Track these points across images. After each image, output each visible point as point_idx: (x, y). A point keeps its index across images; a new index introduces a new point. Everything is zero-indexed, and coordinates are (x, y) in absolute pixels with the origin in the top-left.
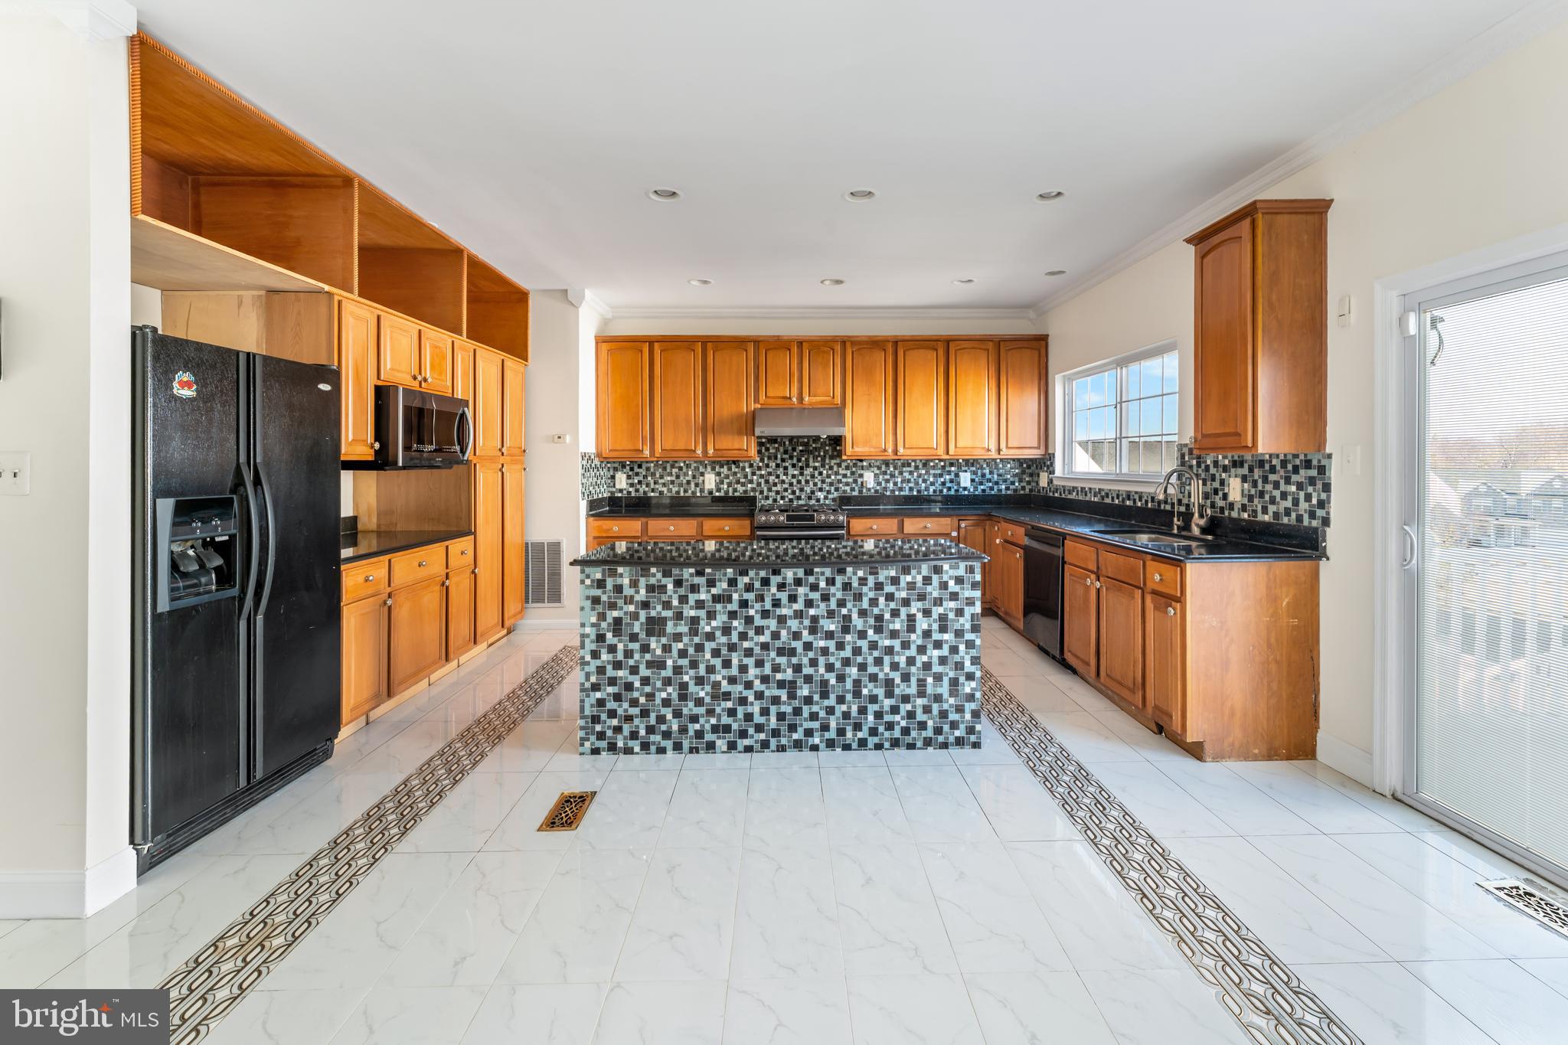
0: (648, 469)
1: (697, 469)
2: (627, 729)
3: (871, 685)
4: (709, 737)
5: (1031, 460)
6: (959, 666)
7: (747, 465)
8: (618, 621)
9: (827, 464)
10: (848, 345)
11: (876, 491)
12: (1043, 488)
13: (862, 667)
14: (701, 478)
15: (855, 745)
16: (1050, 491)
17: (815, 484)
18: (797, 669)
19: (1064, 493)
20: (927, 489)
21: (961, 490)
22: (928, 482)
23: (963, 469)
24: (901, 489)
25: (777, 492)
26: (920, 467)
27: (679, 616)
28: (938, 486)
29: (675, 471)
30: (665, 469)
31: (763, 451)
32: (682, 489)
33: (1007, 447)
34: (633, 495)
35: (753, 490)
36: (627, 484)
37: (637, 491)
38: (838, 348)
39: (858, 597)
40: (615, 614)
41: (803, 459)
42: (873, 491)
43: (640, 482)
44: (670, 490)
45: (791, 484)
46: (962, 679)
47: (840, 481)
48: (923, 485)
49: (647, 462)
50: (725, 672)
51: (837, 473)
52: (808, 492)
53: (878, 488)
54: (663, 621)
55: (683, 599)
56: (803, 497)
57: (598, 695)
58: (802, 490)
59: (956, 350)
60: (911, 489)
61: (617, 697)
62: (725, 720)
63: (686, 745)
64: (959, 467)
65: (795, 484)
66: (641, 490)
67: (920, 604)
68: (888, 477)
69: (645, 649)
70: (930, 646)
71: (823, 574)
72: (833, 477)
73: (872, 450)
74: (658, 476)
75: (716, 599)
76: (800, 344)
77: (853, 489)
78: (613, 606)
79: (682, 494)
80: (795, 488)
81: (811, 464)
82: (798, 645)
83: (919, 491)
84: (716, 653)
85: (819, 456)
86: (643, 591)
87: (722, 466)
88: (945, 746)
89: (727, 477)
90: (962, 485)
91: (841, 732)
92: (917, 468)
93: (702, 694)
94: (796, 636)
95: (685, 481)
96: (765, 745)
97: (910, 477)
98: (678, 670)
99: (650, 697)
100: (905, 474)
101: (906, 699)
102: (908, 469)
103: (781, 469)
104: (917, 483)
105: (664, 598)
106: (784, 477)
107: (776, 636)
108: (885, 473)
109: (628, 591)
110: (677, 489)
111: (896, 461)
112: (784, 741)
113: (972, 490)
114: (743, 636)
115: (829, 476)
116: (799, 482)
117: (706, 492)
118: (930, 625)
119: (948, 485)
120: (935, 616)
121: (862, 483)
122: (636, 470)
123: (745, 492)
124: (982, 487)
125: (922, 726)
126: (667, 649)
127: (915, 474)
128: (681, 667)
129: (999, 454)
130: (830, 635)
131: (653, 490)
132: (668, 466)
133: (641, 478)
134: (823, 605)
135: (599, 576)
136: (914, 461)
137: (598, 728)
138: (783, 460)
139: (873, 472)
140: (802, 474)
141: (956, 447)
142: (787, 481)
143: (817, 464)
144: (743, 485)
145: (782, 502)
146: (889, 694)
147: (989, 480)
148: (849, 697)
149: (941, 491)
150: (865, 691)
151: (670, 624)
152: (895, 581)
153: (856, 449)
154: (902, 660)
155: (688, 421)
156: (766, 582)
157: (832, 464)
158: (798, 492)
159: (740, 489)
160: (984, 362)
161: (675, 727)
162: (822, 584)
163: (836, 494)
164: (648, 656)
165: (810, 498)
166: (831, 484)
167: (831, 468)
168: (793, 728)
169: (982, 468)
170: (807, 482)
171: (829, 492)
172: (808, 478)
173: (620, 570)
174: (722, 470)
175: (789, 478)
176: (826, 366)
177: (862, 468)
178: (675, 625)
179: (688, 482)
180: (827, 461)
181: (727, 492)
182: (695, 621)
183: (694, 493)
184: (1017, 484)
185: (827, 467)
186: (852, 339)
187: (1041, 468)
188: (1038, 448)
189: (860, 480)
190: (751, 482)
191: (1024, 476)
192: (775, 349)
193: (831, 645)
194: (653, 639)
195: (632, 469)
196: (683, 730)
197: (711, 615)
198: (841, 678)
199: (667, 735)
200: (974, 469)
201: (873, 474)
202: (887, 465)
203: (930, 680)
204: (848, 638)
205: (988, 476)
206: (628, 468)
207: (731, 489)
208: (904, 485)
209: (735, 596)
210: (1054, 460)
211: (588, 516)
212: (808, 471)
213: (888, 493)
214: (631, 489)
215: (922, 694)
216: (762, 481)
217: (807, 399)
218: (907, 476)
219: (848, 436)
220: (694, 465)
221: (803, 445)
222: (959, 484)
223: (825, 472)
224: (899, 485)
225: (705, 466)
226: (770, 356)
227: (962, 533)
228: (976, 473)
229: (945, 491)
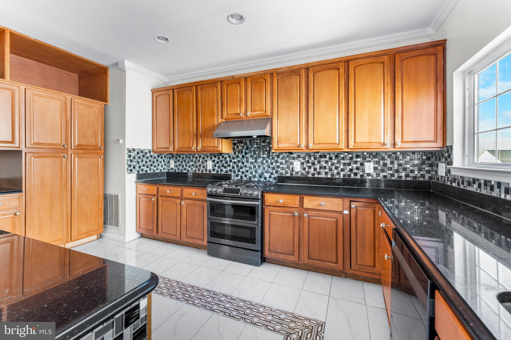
1: (204, 158)
5: (431, 152)
7: (227, 156)
9: (271, 156)
10: (275, 75)
11: (302, 174)
12: (442, 177)
14: (206, 163)
16: (448, 180)
17: (264, 169)
19: (463, 183)
20: (338, 174)
21: (365, 175)
22: (339, 169)
23: (368, 159)
24: (319, 173)
25: (243, 173)
26: (334, 158)
28: (347, 172)
29: (194, 159)
30: (190, 158)
31: (236, 148)
32: (197, 169)
33: (403, 142)
34: (177, 171)
35: (231, 170)
36: (175, 166)
37: (178, 169)
38: (268, 78)
42: (300, 174)
43: (179, 165)
44: (192, 170)
45: (250, 168)
47: (278, 167)
48: (336, 171)
49: (183, 154)
51: (277, 162)
52: (260, 173)
53: (303, 172)
56: (257, 176)
58: (256, 171)
59: (355, 68)
64: (364, 158)
65: (252, 167)
66: (180, 169)
68: (310, 165)
72: (274, 164)
73: (291, 145)
74: (187, 162)
76: (246, 78)
79: (197, 172)
80: (252, 170)
81: (262, 156)
83: (332, 175)
85: (266, 151)
87: (215, 157)
89: (218, 163)
90: (367, 171)
92: (331, 158)
95: (198, 165)
97: (325, 165)
100: (322, 163)
102: (325, 159)
103: (245, 159)
104: (331, 170)
106: (247, 164)
108: (308, 162)
110: (195, 169)
111: (316, 154)
113: (375, 176)
116: (255, 167)
117: (208, 171)
119: (355, 171)
121: (292, 168)
122: (178, 158)
123: (227, 171)
124: (384, 174)
127: (330, 163)
129: (394, 147)
131: (185, 169)
132: (191, 156)
133: (180, 163)
138: (246, 153)
139: (300, 161)
141: (355, 142)
142: (248, 166)
143: (265, 156)
144: (225, 167)
145: (245, 178)
147: (390, 169)
149: (349, 176)
153: (281, 145)
155: (189, 131)
157: (274, 156)
158: (254, 172)
159: (224, 170)
160: (379, 73)
163: (276, 175)
165: (261, 177)
166: (273, 168)
167: (273, 158)
169: (383, 159)
170: (259, 167)
171: (272, 173)
172: (260, 164)
174: (215, 159)
175: (249, 164)
176: (261, 91)
177: (294, 158)
179: (200, 165)
181: (218, 172)
183: (202, 171)
184: (416, 172)
185: (271, 157)
186: (277, 71)
187: (440, 160)
188: (436, 141)
189: (291, 166)
190: (229, 166)
191: (424, 166)
192: (232, 84)
195: (176, 158)
200: (377, 160)
201: (299, 163)
202: (310, 156)
205: (389, 165)
206: (175, 157)
207: (219, 170)
208: (322, 170)
210: (451, 152)
211: (136, 182)
212: (260, 160)
213: (310, 176)
214: (176, 168)
216: (235, 165)
217: (249, 113)
218: (323, 164)
219: (275, 137)
220: (202, 156)
221: (257, 144)
222: (363, 171)
223: (269, 161)
224: (318, 170)
225: (207, 157)
226: (229, 88)
227: (353, 212)
228: (378, 163)
229: (352, 176)
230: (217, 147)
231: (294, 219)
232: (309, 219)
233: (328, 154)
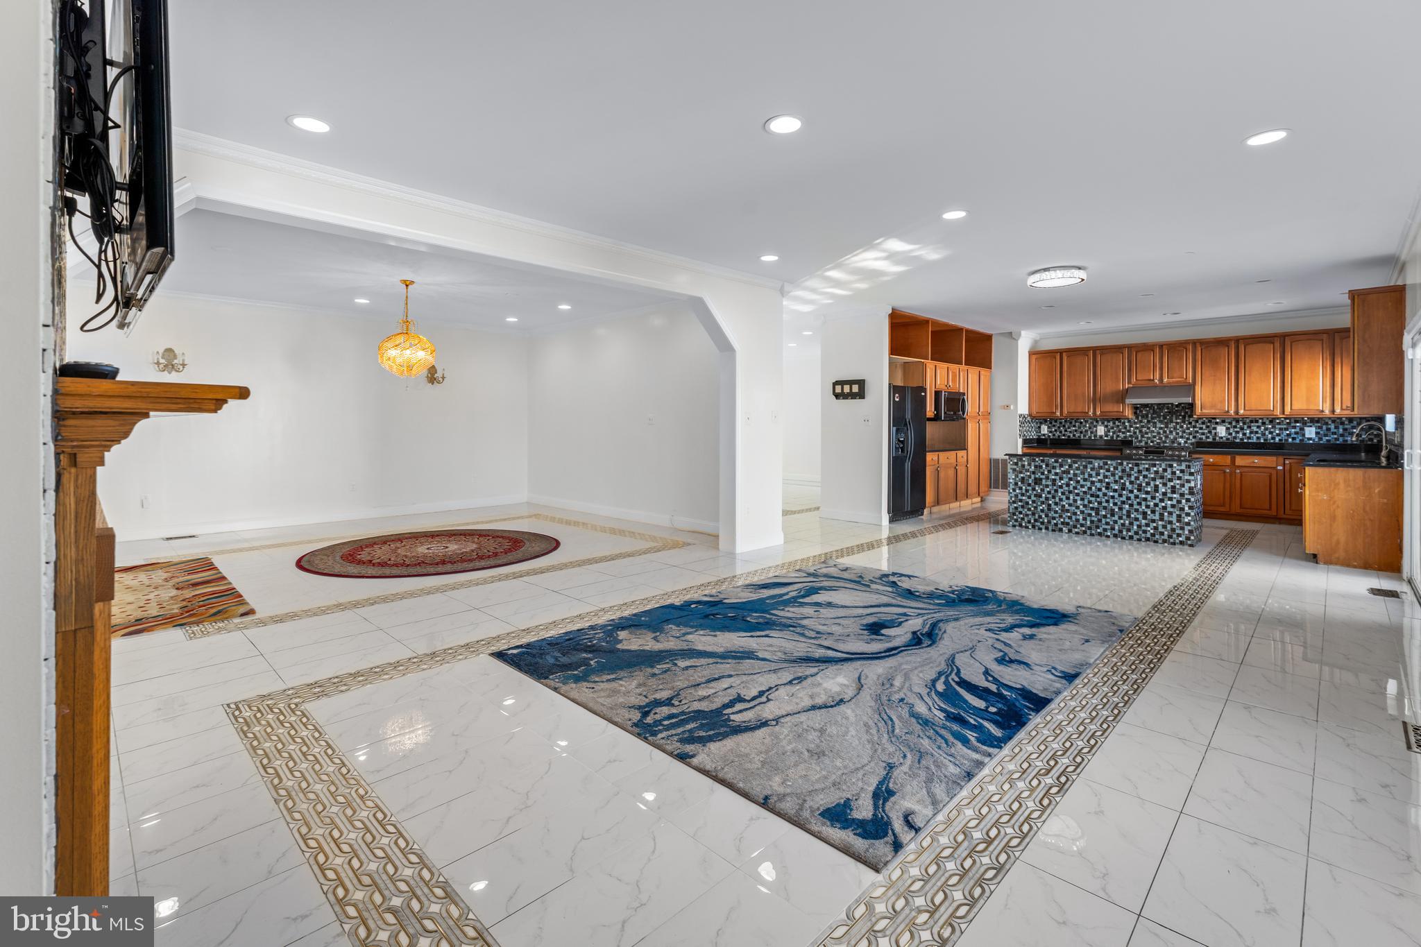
0: (1061, 423)
1: (1092, 423)
2: (1026, 519)
3: (1135, 513)
4: (1060, 526)
6: (1182, 509)
7: (1126, 421)
8: (1023, 478)
10: (1198, 344)
11: (1228, 439)
13: (1131, 505)
14: (1095, 429)
15: (1127, 538)
17: (1177, 434)
18: (1100, 503)
20: (1273, 438)
21: (1306, 439)
22: (1274, 434)
23: (1308, 424)
24: (1249, 438)
25: (1148, 438)
27: (1047, 478)
28: (1283, 436)
29: (1077, 424)
30: (1071, 423)
31: (1139, 413)
32: (1082, 435)
33: (1342, 409)
34: (1051, 437)
35: (1131, 436)
36: (1048, 431)
37: (1054, 435)
38: (1190, 347)
39: (1129, 476)
40: (1022, 475)
41: (1168, 417)
42: (1224, 439)
43: (1056, 430)
44: (1074, 435)
45: (1159, 433)
46: (1183, 515)
47: (1197, 432)
48: (1270, 436)
49: (1061, 419)
50: (1067, 501)
51: (1195, 427)
52: (1172, 438)
53: (1229, 437)
54: (1041, 479)
55: (1049, 472)
57: (1015, 505)
58: (1167, 437)
59: (1291, 342)
60: (1258, 438)
61: (1023, 507)
62: (1067, 520)
63: (1050, 528)
64: (1305, 423)
65: (1161, 433)
66: (1056, 435)
67: (1161, 481)
68: (1238, 429)
69: (1034, 489)
70: (1166, 499)
71: (1112, 465)
72: (1191, 429)
73: (1218, 411)
74: (1067, 427)
75: (1064, 472)
76: (1161, 346)
77: (1208, 437)
78: (1021, 472)
79: (1082, 438)
80: (1161, 436)
81: (1174, 421)
82: (1100, 494)
83: (1265, 440)
84: (1063, 493)
85: (1180, 415)
86: (1033, 468)
87: (1109, 421)
88: (1174, 544)
89: (1112, 428)
90: (1307, 436)
91: (1121, 531)
92: (1264, 423)
93: (1057, 509)
94: (1100, 490)
95: (1084, 430)
96: (1085, 532)
97: (1257, 430)
98: (1047, 499)
99: (1036, 508)
100: (1252, 428)
101: (1153, 521)
102: (1257, 424)
103: (1152, 424)
104: (1264, 434)
105: (1041, 470)
106: (1154, 429)
107: (1090, 489)
108: (1235, 427)
109: (1027, 467)
110: (1079, 435)
111: (1245, 419)
112: (1093, 532)
113: (1317, 440)
114: (1075, 488)
115: (1188, 429)
116: (1165, 432)
117: (1098, 436)
118: (1166, 490)
119: (1293, 435)
120: (1169, 486)
121: (1216, 433)
122: (1054, 423)
123: (1125, 437)
124: (1328, 438)
125: (1162, 534)
126: (1042, 490)
127: (1263, 428)
128: (1048, 498)
130: (1115, 491)
131: (1064, 435)
132: (1074, 422)
133: (1056, 428)
134: (1112, 478)
135: (1015, 461)
136: (1262, 419)
137: (1015, 517)
138: (1153, 418)
139: (1225, 426)
140: (1167, 427)
141: (1291, 409)
142: (1155, 431)
143: (1178, 421)
144: (1123, 433)
145: (1151, 444)
146: (1145, 518)
147: (1334, 433)
148: (1124, 517)
149: (1286, 440)
150: (1132, 516)
151: (1044, 481)
152: (1148, 470)
153: (1204, 411)
154: (1152, 504)
155: (1084, 394)
156: (1085, 467)
157: (1191, 421)
158: (1164, 439)
159: (1122, 435)
161: (1046, 521)
162: (1112, 469)
163: (1193, 440)
164: (1035, 492)
165: (1173, 442)
166: (1190, 434)
167: (1190, 423)
168: (1098, 527)
169: (1327, 424)
170: (1171, 432)
171: (1188, 439)
172: (1172, 429)
173: (1024, 459)
174: (1109, 424)
175: (1158, 429)
176: (1180, 359)
177: (1217, 423)
178: (1046, 481)
179: (1086, 431)
180: (1187, 419)
181: (1112, 437)
182: (1054, 480)
183: (1089, 437)
185: (1187, 422)
186: (1201, 341)
189: (1213, 431)
190: (1129, 431)
192: (1142, 351)
193: (1116, 495)
194: (1037, 486)
195: (1051, 423)
196: (1049, 522)
197: (1061, 479)
198: (1121, 509)
199: (1042, 523)
200: (1319, 425)
201: (1225, 428)
202: (1237, 421)
203: (1166, 514)
204: (1124, 492)
205: (1333, 430)
206: (1049, 422)
207: (1115, 436)
208: (1252, 435)
209: (1072, 472)
212: (1172, 425)
213: (1238, 441)
214: (1050, 434)
215: (1162, 519)
216: (1138, 431)
217: (1165, 380)
218: (1255, 429)
219: (1198, 403)
220: (1090, 421)
221: (1168, 409)
222: (1304, 435)
223: (1185, 426)
224: (1248, 435)
225: (1097, 422)
226: (1139, 355)
227: (1287, 467)
228: (1320, 428)
229: (1290, 440)
230: (1122, 412)
231: (1225, 476)
232: (1241, 475)
233: (1260, 419)
